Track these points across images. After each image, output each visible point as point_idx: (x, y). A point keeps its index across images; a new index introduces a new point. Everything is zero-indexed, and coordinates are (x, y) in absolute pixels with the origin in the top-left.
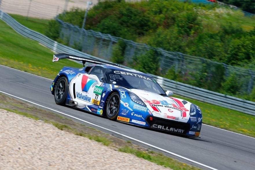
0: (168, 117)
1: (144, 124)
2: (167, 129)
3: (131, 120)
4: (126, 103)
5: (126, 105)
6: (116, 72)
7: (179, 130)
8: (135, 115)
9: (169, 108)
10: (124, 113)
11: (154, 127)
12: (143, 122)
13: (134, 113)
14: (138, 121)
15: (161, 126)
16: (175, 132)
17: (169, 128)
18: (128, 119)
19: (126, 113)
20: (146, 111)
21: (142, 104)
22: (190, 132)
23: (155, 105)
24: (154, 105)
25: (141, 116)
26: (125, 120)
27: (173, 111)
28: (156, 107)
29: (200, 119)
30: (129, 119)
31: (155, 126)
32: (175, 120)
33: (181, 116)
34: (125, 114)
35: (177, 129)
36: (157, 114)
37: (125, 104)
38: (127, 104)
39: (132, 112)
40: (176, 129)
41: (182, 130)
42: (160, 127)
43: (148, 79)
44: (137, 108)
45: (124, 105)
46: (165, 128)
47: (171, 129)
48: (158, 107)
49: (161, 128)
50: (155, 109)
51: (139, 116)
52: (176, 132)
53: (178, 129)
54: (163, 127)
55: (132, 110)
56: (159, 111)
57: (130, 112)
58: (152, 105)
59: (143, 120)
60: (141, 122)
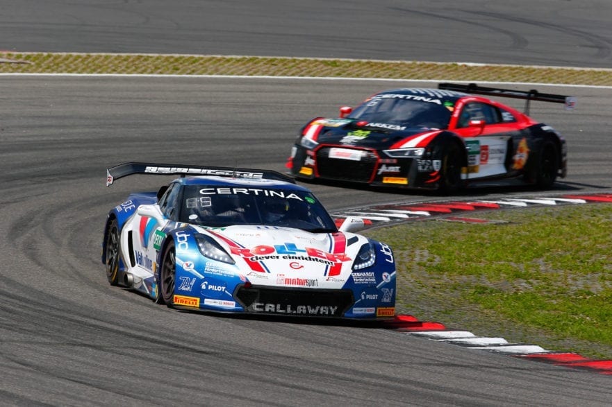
0: (288, 281)
1: (231, 305)
2: (289, 310)
3: (202, 301)
4: (189, 263)
5: (188, 266)
6: (203, 191)
7: (322, 308)
8: (210, 287)
9: (292, 260)
10: (186, 287)
11: (256, 309)
12: (229, 302)
13: (206, 283)
14: (218, 301)
15: (273, 306)
16: (311, 314)
17: (294, 308)
18: (195, 300)
19: (191, 286)
20: (233, 274)
21: (226, 260)
22: (354, 309)
23: (259, 256)
24: (257, 257)
25: (224, 288)
26: (191, 303)
27: (302, 267)
28: (259, 261)
29: (387, 277)
30: (198, 299)
31: (258, 307)
32: (308, 287)
33: (325, 275)
34: (188, 289)
35: (315, 308)
36: (260, 277)
37: (187, 264)
38: (191, 264)
39: (201, 281)
40: (313, 307)
41: (331, 308)
42: (270, 307)
43: (290, 196)
44: (213, 270)
45: (185, 267)
46: (284, 307)
47: (301, 309)
48: (265, 261)
49: (273, 310)
50: (256, 267)
51: (219, 289)
52: (313, 314)
53: (318, 307)
54: (278, 306)
55: (203, 277)
56: (264, 272)
57: (199, 282)
58: (252, 259)
59: (229, 296)
60: (225, 301)
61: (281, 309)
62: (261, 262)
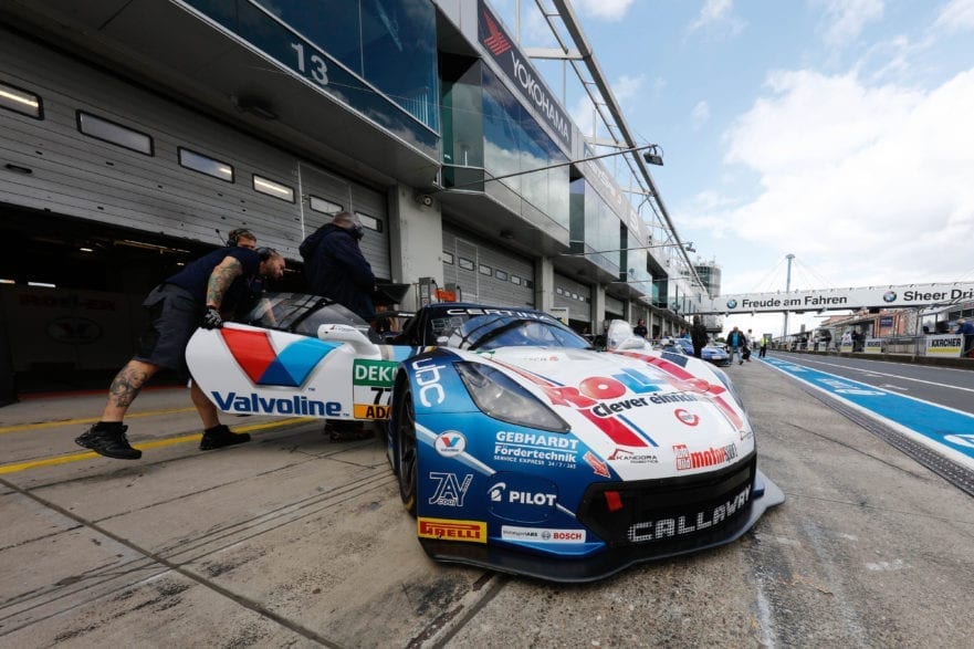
0: (698, 459)
1: (576, 538)
2: (700, 523)
3: (494, 531)
4: (451, 435)
5: (448, 443)
8: (513, 496)
9: (674, 406)
10: (449, 497)
11: (636, 539)
12: (570, 531)
13: (503, 485)
14: (540, 531)
15: (671, 523)
17: (708, 517)
18: (477, 528)
19: (460, 494)
20: (572, 459)
21: (545, 422)
23: (608, 402)
24: (603, 405)
25: (552, 497)
26: (464, 532)
27: (697, 419)
28: (614, 415)
30: (483, 525)
31: (640, 532)
33: (734, 429)
34: (453, 502)
37: (446, 440)
38: (456, 440)
39: (492, 480)
40: (732, 501)
42: (665, 528)
44: (517, 452)
45: (440, 446)
46: (691, 521)
47: (719, 514)
48: (625, 412)
49: (671, 531)
50: (623, 436)
51: (540, 499)
53: (736, 498)
54: (682, 520)
55: (493, 472)
56: (646, 446)
57: (483, 483)
58: (596, 410)
59: (568, 516)
60: (559, 531)
61: (687, 526)
62: (620, 416)
